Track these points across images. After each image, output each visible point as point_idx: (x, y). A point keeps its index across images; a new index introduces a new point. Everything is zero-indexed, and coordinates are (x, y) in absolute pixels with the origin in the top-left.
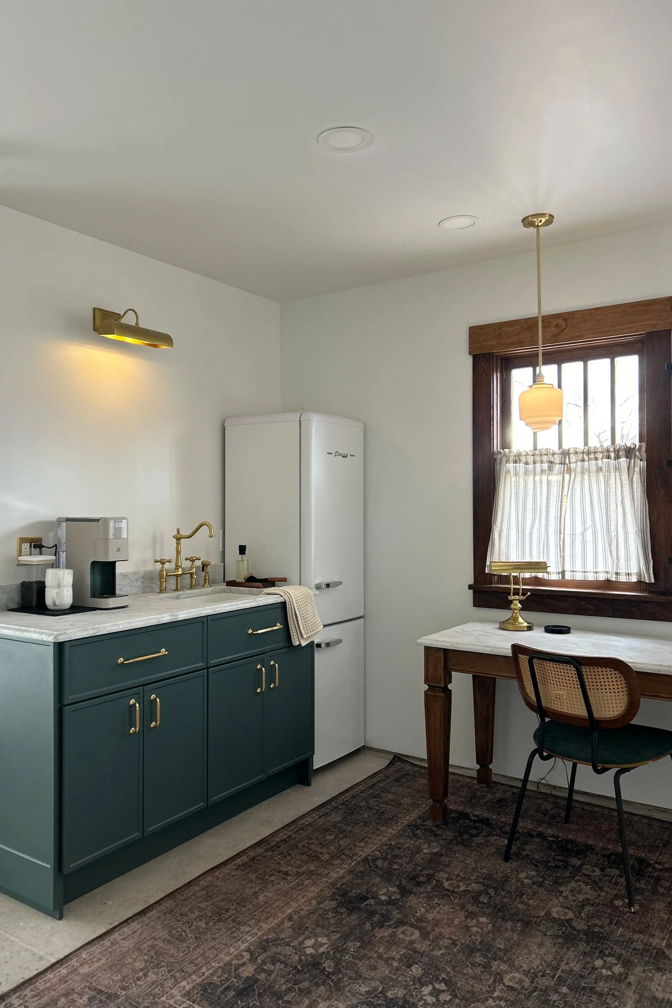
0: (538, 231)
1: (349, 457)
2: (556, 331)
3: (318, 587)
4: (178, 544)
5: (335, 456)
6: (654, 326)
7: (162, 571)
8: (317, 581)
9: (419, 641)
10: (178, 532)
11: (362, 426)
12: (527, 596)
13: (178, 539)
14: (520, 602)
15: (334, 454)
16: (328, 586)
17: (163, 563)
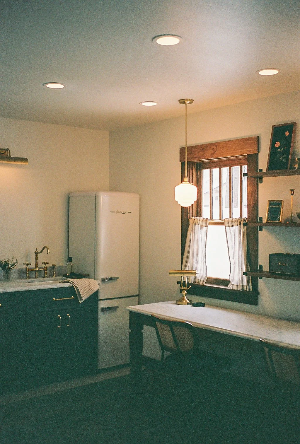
0: (186, 106)
1: (127, 213)
2: (213, 152)
3: (103, 280)
4: (36, 256)
5: (117, 213)
6: (250, 151)
7: (26, 268)
8: (103, 277)
9: (127, 308)
10: (36, 250)
11: (138, 196)
12: (189, 287)
13: (36, 253)
14: (186, 290)
15: (115, 212)
16: (111, 279)
17: (27, 265)
